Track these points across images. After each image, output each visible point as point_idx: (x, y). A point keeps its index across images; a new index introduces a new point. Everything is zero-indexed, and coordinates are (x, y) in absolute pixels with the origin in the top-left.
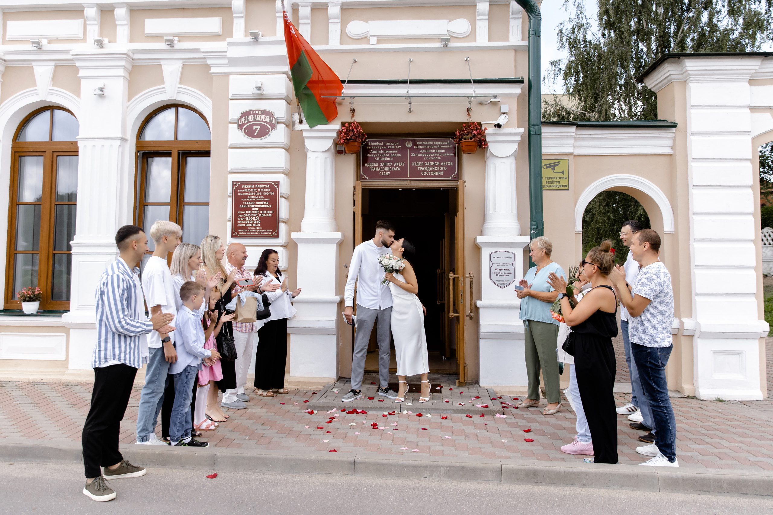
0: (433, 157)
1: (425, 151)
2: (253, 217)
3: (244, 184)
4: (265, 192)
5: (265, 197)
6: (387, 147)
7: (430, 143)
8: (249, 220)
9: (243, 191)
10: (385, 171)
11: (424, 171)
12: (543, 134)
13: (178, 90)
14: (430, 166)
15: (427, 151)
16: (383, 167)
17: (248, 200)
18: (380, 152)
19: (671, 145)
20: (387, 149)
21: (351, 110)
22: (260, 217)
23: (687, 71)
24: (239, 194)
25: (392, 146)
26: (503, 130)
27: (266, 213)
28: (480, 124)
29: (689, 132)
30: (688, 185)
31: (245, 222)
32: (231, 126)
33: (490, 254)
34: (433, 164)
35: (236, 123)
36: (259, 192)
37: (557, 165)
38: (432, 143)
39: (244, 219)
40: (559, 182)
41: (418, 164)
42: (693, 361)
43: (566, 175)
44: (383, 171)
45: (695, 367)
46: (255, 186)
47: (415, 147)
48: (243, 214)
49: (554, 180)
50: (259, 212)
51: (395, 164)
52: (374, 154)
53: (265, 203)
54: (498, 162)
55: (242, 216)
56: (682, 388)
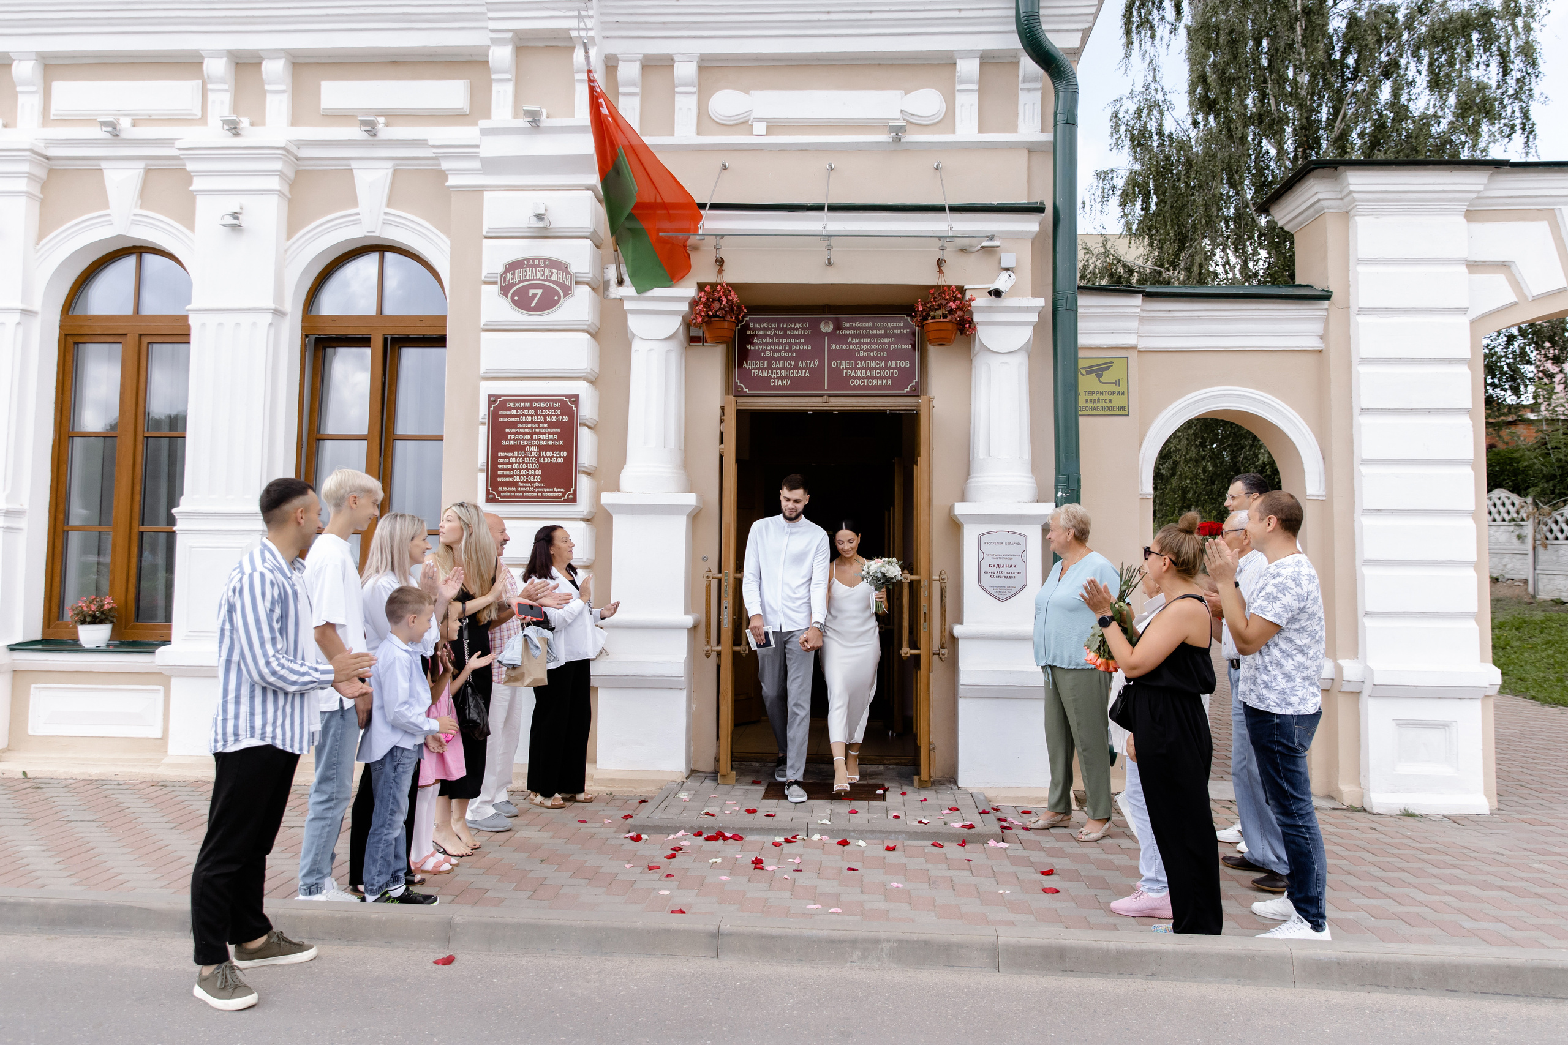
0: (872, 350)
1: (858, 340)
2: (527, 464)
3: (511, 401)
4: (551, 416)
5: (552, 425)
6: (785, 332)
7: (867, 325)
8: (520, 470)
9: (508, 413)
10: (782, 378)
11: (854, 378)
12: (1080, 310)
13: (384, 219)
14: (866, 369)
15: (862, 340)
16: (776, 369)
17: (518, 430)
18: (771, 340)
19: (1321, 332)
20: (785, 336)
21: (716, 261)
22: (540, 464)
23: (1351, 192)
24: (501, 419)
25: (794, 329)
26: (1006, 301)
27: (553, 456)
28: (962, 290)
29: (1354, 309)
30: (1351, 408)
31: (511, 473)
32: (486, 288)
33: (980, 536)
34: (873, 364)
35: (495, 283)
36: (540, 415)
37: (1107, 369)
38: (871, 325)
39: (509, 466)
40: (1110, 401)
41: (844, 364)
42: (1359, 740)
43: (1123, 388)
44: (778, 378)
45: (1362, 752)
46: (531, 405)
47: (838, 332)
48: (509, 458)
49: (1101, 397)
50: (540, 454)
51: (800, 365)
52: (760, 344)
53: (551, 437)
54: (995, 362)
55: (507, 461)
56: (1339, 791)
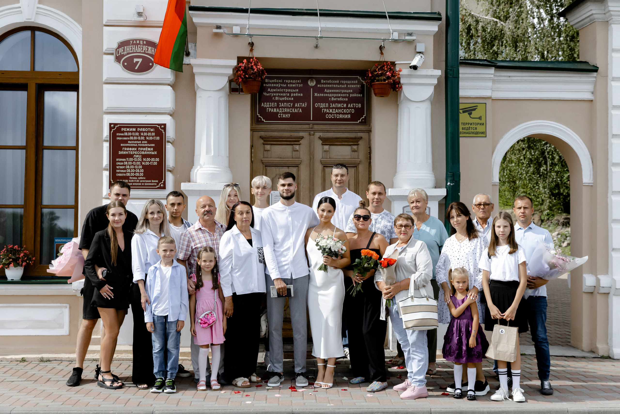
0: (339, 97)
1: (330, 91)
2: (134, 166)
3: (124, 127)
4: (149, 136)
5: (150, 142)
6: (287, 85)
7: (336, 82)
8: (130, 169)
9: (122, 134)
10: (285, 113)
11: (328, 113)
12: (460, 75)
13: (37, 11)
14: (336, 108)
15: (333, 91)
16: (282, 107)
17: (129, 145)
18: (279, 90)
19: (592, 90)
20: (287, 88)
21: (249, 43)
22: (143, 166)
23: (609, 11)
24: (118, 138)
25: (292, 83)
26: (418, 72)
27: (151, 161)
28: (393, 64)
29: (610, 77)
30: (608, 134)
31: (125, 171)
32: (106, 57)
33: (404, 208)
34: (339, 105)
35: (112, 54)
36: (142, 136)
37: (474, 110)
38: (338, 82)
39: (124, 167)
40: (476, 129)
41: (322, 105)
42: (608, 320)
43: (483, 121)
44: (283, 113)
45: (609, 326)
46: (137, 130)
47: (318, 86)
48: (123, 162)
49: (471, 126)
50: (142, 160)
51: (296, 105)
52: (272, 92)
53: (149, 149)
54: (413, 106)
55: (122, 164)
56: (596, 348)
